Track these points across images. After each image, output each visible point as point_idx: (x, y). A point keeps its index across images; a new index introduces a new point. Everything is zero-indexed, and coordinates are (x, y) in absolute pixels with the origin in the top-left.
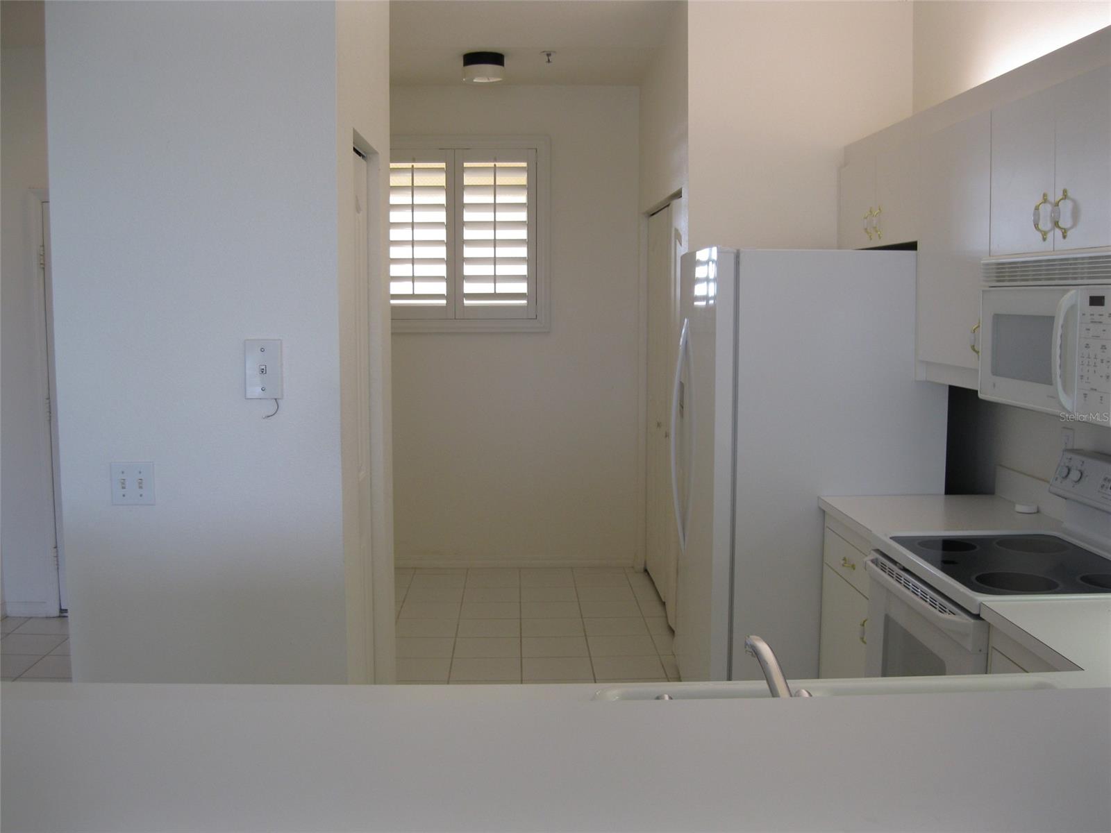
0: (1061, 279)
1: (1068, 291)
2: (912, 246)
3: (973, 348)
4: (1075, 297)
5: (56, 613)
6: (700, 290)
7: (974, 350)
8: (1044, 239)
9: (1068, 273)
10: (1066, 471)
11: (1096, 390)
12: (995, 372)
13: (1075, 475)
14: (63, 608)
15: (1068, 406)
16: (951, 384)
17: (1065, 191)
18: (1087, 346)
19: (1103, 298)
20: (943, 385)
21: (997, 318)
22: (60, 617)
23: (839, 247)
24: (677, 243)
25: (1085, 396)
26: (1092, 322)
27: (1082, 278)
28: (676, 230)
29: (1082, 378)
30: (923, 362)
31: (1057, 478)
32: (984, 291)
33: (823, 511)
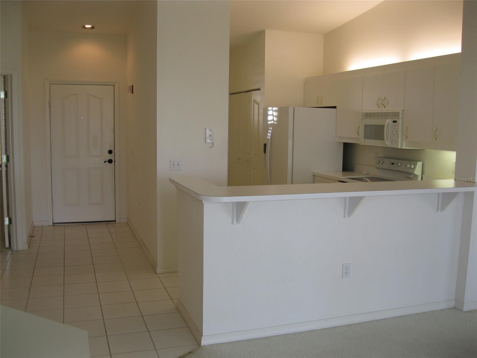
0: (384, 117)
1: (387, 119)
2: (335, 107)
3: (357, 133)
4: (389, 121)
5: (52, 224)
6: (270, 118)
8: (379, 108)
9: (387, 116)
10: (379, 162)
12: (365, 138)
13: (381, 162)
14: (54, 222)
15: (388, 145)
16: (344, 142)
17: (385, 98)
18: (392, 131)
19: (397, 121)
20: (341, 142)
21: (365, 126)
22: (53, 225)
23: (304, 107)
24: (255, 103)
25: (392, 142)
26: (394, 126)
27: (391, 117)
28: (254, 100)
29: (391, 138)
30: (339, 137)
31: (376, 164)
32: (361, 119)
33: (314, 175)
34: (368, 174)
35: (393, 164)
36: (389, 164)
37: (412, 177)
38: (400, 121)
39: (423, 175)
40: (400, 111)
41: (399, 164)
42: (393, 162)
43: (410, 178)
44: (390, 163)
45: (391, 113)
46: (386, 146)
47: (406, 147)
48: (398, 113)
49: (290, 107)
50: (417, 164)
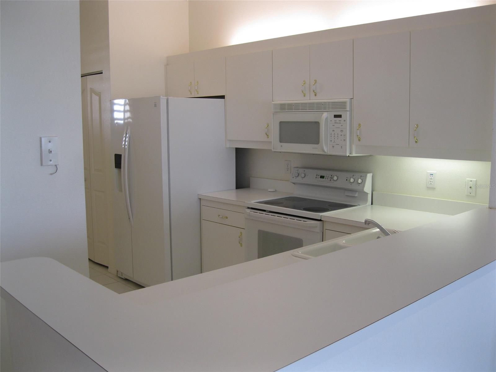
0: (316, 109)
1: (323, 113)
2: (223, 97)
4: (326, 115)
6: (118, 115)
7: (266, 135)
8: (304, 96)
9: (322, 108)
10: (297, 174)
11: (338, 144)
12: (281, 141)
13: (302, 175)
16: (236, 147)
17: (316, 81)
18: (333, 131)
19: (341, 115)
20: (233, 148)
21: (281, 123)
24: (92, 93)
25: (333, 147)
26: (336, 123)
27: (329, 109)
28: (91, 88)
29: (331, 141)
30: (230, 140)
31: (293, 177)
32: (273, 114)
33: (200, 199)
34: (276, 191)
35: (322, 177)
36: (316, 178)
37: (356, 195)
38: (346, 116)
39: (374, 192)
40: (348, 99)
41: (335, 178)
42: (323, 175)
43: (355, 197)
44: (318, 177)
45: (329, 103)
46: (323, 153)
47: (356, 154)
48: (345, 103)
49: (161, 96)
50: (366, 177)
